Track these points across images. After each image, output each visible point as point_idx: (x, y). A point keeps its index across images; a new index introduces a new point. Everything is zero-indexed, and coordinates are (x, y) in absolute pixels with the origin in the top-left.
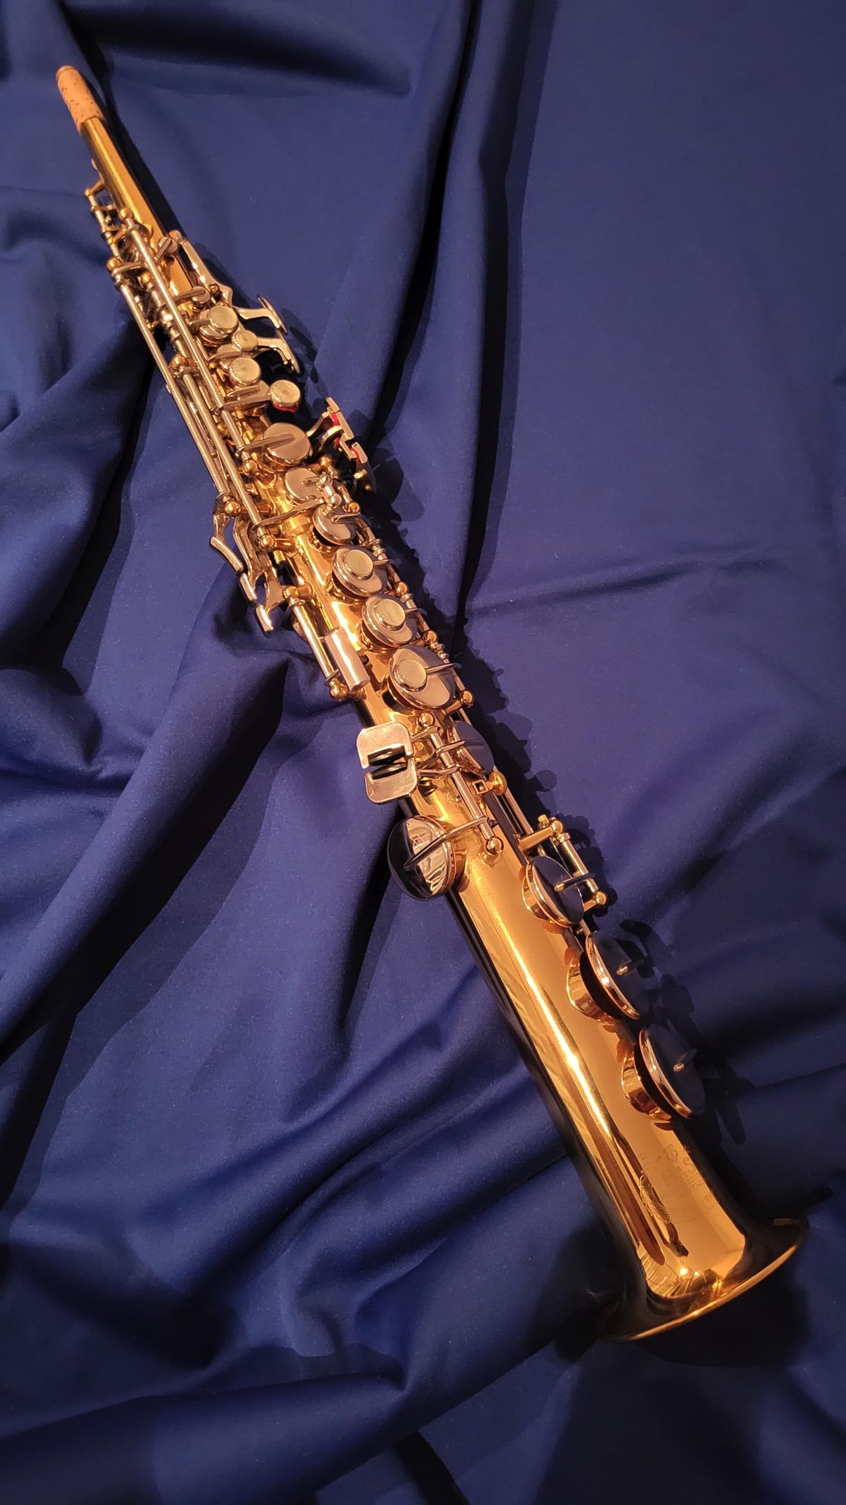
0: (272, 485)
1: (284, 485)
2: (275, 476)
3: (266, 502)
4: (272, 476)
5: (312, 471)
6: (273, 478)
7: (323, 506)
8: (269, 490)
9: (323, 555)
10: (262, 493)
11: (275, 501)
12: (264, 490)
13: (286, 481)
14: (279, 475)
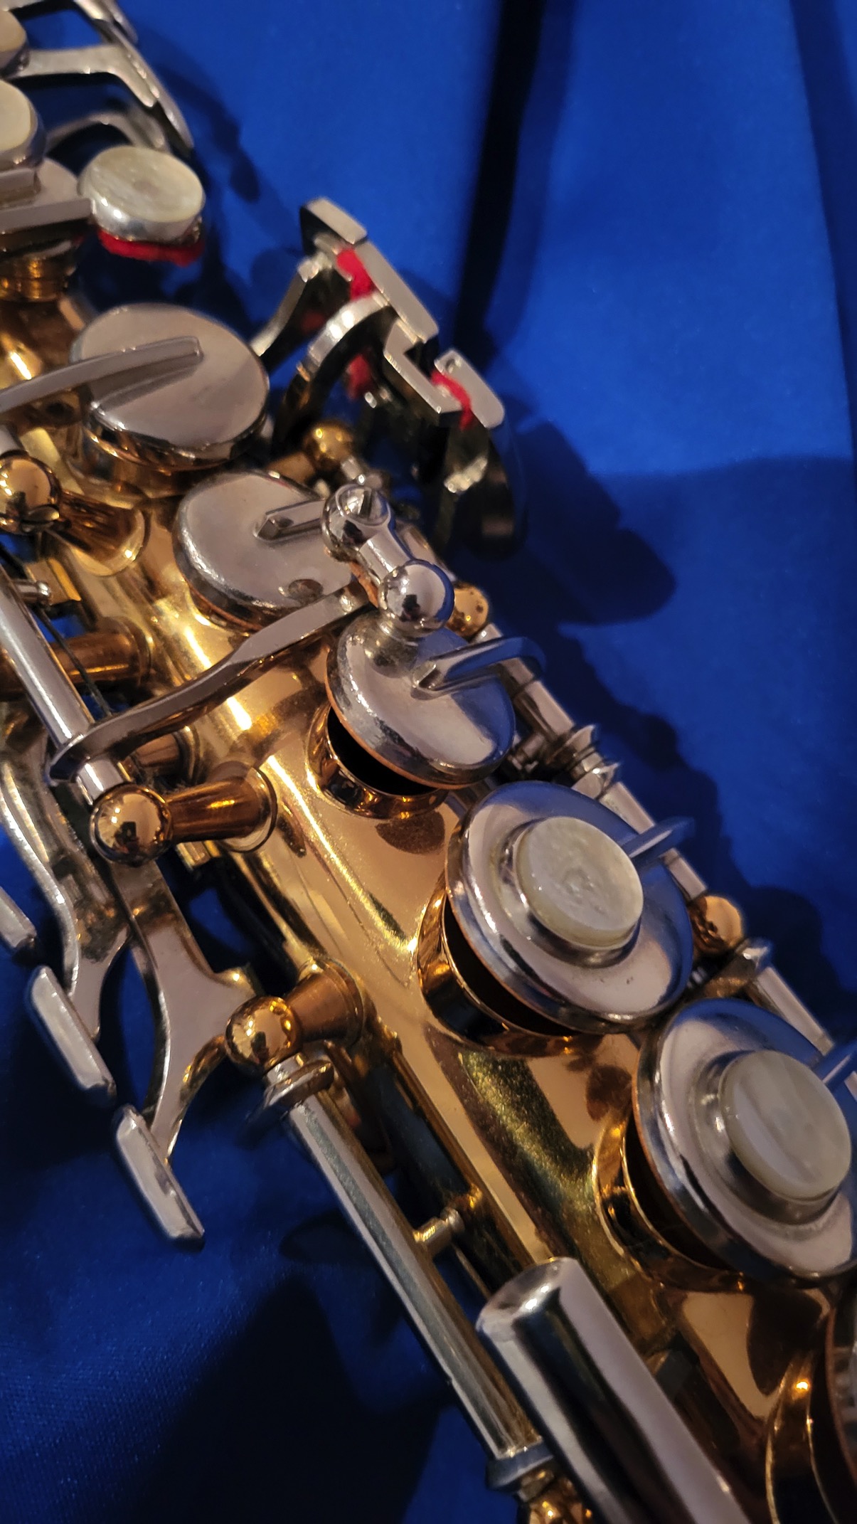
0: (129, 554)
1: (180, 549)
2: (139, 516)
3: (112, 628)
4: (127, 516)
5: (286, 480)
6: (129, 528)
7: (363, 624)
8: (120, 576)
9: (386, 833)
10: (98, 595)
11: (147, 616)
12: (104, 580)
13: (185, 533)
14: (154, 513)
